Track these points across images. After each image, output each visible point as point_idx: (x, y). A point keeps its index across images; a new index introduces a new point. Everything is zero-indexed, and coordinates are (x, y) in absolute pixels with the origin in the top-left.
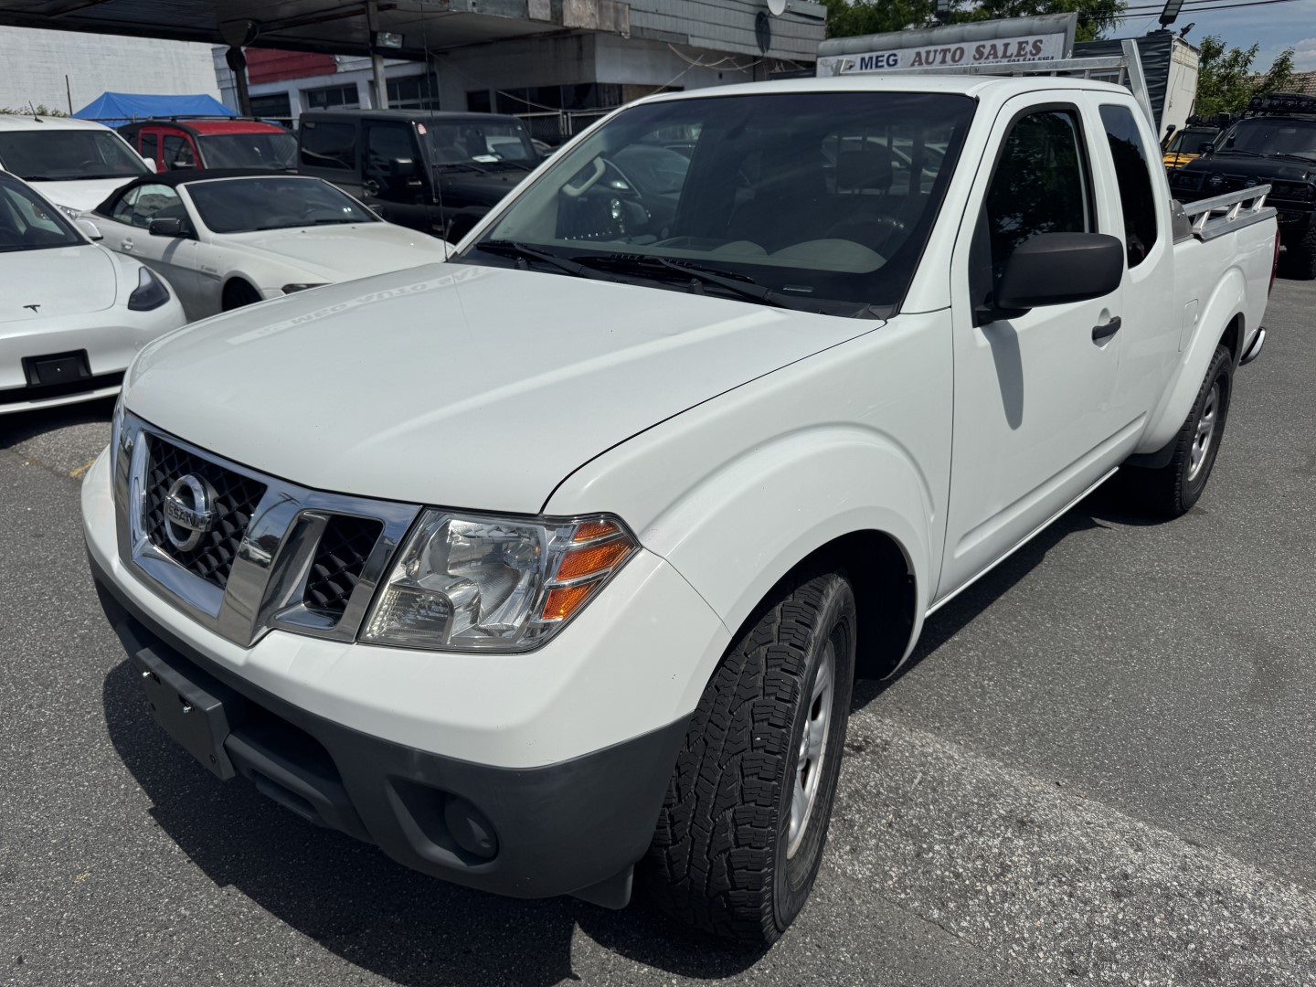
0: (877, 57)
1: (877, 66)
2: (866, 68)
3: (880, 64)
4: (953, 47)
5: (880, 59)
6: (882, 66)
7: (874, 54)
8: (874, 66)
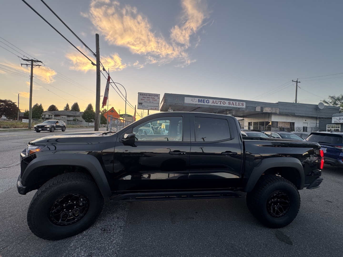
0: (203, 100)
1: (203, 102)
2: (200, 102)
3: (204, 102)
4: (223, 101)
5: (204, 101)
6: (205, 103)
7: (202, 99)
8: (202, 102)
